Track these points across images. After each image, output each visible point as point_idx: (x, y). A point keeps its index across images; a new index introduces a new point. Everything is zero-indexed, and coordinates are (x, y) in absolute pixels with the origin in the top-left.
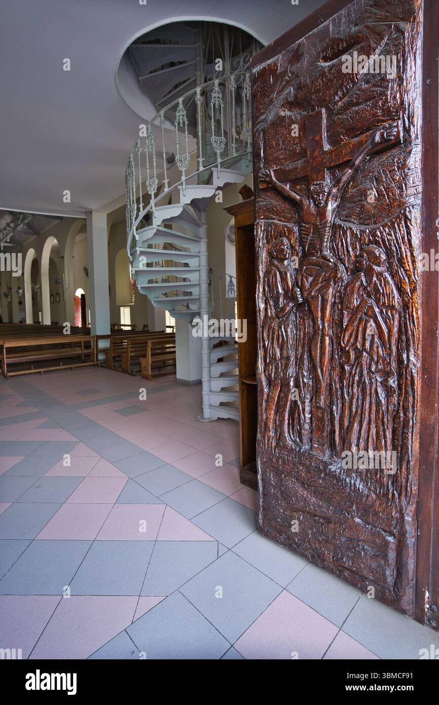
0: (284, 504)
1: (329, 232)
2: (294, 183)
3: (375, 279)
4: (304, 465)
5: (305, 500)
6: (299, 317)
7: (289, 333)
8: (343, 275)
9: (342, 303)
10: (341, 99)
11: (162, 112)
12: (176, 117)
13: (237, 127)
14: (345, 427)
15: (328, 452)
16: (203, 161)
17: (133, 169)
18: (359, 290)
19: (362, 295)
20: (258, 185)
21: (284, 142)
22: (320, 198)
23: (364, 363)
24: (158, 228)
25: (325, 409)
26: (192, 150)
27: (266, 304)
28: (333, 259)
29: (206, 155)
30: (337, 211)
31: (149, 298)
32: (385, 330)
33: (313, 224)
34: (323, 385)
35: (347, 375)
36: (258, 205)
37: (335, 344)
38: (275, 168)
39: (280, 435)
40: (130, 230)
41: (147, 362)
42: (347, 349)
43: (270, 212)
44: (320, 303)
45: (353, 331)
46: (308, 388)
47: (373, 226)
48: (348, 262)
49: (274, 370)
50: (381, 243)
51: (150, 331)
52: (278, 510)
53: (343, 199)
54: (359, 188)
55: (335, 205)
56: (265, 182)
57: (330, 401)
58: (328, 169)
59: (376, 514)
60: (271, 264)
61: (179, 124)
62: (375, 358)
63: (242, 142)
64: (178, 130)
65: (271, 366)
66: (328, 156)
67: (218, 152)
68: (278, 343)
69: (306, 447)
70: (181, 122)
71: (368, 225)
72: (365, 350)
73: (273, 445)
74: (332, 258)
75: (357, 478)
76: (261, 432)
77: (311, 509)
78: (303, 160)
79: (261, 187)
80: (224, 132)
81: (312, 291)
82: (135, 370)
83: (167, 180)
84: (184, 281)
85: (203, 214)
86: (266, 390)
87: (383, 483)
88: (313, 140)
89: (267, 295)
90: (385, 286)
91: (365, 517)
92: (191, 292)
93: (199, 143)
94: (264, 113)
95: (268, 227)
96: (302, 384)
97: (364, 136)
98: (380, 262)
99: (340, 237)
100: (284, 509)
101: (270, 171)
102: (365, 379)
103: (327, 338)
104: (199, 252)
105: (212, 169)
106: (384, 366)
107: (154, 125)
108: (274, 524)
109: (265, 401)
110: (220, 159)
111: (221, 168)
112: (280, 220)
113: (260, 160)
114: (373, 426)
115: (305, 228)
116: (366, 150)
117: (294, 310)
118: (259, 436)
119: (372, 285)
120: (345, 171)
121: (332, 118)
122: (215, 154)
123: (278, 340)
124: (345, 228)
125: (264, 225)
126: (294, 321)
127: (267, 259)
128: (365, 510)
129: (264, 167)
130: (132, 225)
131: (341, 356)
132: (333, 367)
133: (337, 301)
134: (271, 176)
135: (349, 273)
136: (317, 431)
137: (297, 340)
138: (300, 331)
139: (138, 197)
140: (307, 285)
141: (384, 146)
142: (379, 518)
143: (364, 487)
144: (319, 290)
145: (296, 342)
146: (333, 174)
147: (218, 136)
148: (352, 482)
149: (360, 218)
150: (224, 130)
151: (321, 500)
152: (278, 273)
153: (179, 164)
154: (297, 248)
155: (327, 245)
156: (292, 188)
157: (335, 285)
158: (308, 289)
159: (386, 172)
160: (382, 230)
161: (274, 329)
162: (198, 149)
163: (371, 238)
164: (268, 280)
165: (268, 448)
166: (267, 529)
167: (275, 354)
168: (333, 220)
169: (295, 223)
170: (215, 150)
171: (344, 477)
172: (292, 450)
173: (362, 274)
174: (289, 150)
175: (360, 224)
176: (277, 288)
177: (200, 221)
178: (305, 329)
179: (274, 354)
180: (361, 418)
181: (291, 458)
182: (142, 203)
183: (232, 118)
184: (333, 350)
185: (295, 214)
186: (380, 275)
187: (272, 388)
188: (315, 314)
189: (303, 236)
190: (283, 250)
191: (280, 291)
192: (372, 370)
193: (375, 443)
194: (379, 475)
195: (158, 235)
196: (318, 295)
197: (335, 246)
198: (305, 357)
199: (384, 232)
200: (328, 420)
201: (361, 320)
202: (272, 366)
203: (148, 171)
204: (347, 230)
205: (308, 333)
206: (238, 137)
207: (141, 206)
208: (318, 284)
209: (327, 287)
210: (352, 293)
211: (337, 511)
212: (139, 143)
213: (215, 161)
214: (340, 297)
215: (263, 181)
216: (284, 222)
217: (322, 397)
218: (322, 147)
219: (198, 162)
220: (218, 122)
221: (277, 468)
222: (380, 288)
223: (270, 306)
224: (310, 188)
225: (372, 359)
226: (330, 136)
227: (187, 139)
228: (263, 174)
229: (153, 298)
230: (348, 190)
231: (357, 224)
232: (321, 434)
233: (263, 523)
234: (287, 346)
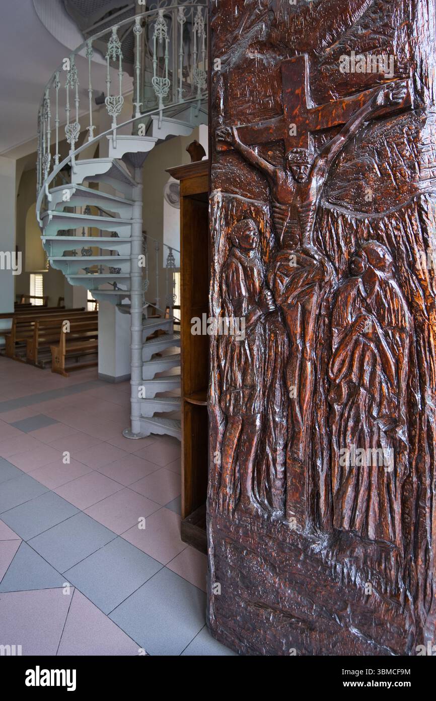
0: (245, 595)
1: (313, 218)
2: (265, 147)
3: (377, 288)
4: (275, 540)
5: (278, 593)
6: (270, 330)
7: (255, 352)
8: (332, 278)
9: (330, 315)
10: (329, 45)
11: (90, 41)
12: (108, 49)
13: (184, 68)
14: (335, 491)
15: (308, 524)
16: (140, 107)
17: (48, 109)
18: (354, 301)
19: (359, 309)
20: (215, 147)
21: (251, 92)
22: (302, 171)
23: (361, 403)
24: (77, 187)
25: (304, 461)
26: (127, 91)
27: (223, 308)
28: (319, 255)
29: (144, 98)
30: (324, 190)
31: (64, 274)
32: (392, 361)
33: (291, 205)
34: (303, 428)
35: (337, 418)
36: (215, 173)
37: (319, 372)
38: (239, 126)
39: (240, 493)
40: (41, 187)
41: (60, 352)
42: (337, 382)
43: (231, 183)
44: (299, 315)
45: (346, 357)
46: (281, 429)
47: (374, 215)
48: (339, 261)
49: (232, 402)
50: (385, 239)
51: (66, 308)
52: (238, 603)
53: (332, 173)
54: (354, 162)
55: (321, 182)
56: (225, 142)
57: (312, 450)
58: (312, 133)
59: (381, 624)
60: (230, 254)
61: (111, 58)
62: (377, 396)
63: (191, 87)
64: (110, 65)
65: (228, 396)
66: (312, 117)
67: (161, 96)
68: (239, 365)
69: (277, 513)
70: (114, 55)
71: (366, 212)
72: (363, 385)
73: (230, 508)
74: (316, 253)
75: (351, 565)
76: (213, 486)
77: (285, 606)
78: (278, 118)
79: (219, 149)
80: (168, 73)
81: (288, 297)
82: (44, 362)
83: (93, 127)
84: (111, 255)
85: (138, 172)
86: (221, 428)
87: (391, 577)
88: (292, 93)
89: (225, 297)
90: (392, 299)
91: (366, 627)
92: (120, 269)
93: (136, 83)
94: (225, 53)
95: (228, 203)
96: (272, 424)
97: (362, 95)
98: (385, 266)
99: (328, 225)
100: (246, 602)
101: (232, 129)
102: (362, 426)
103: (309, 364)
104: (132, 219)
105: (152, 116)
106: (390, 410)
107: (79, 55)
108: (231, 623)
109: (220, 443)
110: (163, 105)
111: (163, 116)
112: (245, 196)
113: (218, 112)
114: (374, 493)
115: (280, 209)
116: (365, 113)
117: (261, 320)
118: (210, 492)
119: (374, 296)
120: (335, 138)
121: (317, 67)
122: (156, 98)
123: (239, 360)
124: (335, 214)
125: (223, 201)
126: (261, 335)
127: (226, 247)
128: (363, 614)
129: (224, 122)
130: (44, 181)
131: (329, 391)
132: (317, 404)
133: (323, 312)
134: (233, 136)
135: (340, 276)
136: (293, 493)
137: (265, 361)
138: (270, 350)
139: (53, 143)
140: (282, 288)
141: (388, 110)
142: (386, 631)
143: (362, 580)
144: (298, 297)
145: (265, 365)
146: (318, 140)
147: (161, 76)
148: (345, 571)
149: (356, 203)
150: (169, 71)
151: (299, 593)
152: (240, 267)
153: (109, 108)
154: (268, 235)
155: (309, 235)
156: (262, 153)
157: (321, 290)
158: (283, 294)
159: (392, 145)
160: (387, 221)
161: (234, 344)
162: (135, 90)
163: (372, 231)
164: (227, 277)
165: (223, 511)
166: (222, 631)
167: (235, 379)
168: (318, 201)
169: (265, 200)
170: (157, 94)
171: (333, 563)
172: (257, 516)
173: (360, 280)
174: (259, 104)
175: (356, 210)
176: (239, 288)
177: (134, 179)
178: (277, 347)
179: (234, 381)
180: (358, 480)
181: (256, 528)
182: (59, 153)
183: (179, 56)
184: (316, 379)
185: (265, 188)
186: (384, 283)
187: (230, 425)
188: (292, 329)
189: (277, 220)
190: (248, 237)
191: (244, 293)
192: (374, 414)
193: (377, 518)
194: (383, 565)
195: (78, 195)
196: (297, 303)
197: (321, 238)
198: (277, 386)
199: (390, 225)
200: (309, 476)
201: (357, 343)
202: (230, 396)
203: (68, 114)
204: (338, 217)
205: (281, 353)
206: (184, 80)
207: (57, 157)
208: (297, 288)
209: (309, 293)
210: (346, 304)
211: (323, 613)
212: (57, 77)
213: (156, 107)
214: (327, 308)
215: (222, 141)
216: (250, 198)
217: (301, 446)
218: (304, 103)
219: (135, 107)
220: (161, 60)
221: (237, 541)
222: (384, 301)
223: (228, 311)
224: (288, 157)
225: (373, 398)
226: (315, 90)
227: (121, 77)
228: (222, 132)
229: (70, 274)
230: (339, 162)
231: (352, 210)
232: (300, 497)
233: (216, 620)
234: (252, 370)
